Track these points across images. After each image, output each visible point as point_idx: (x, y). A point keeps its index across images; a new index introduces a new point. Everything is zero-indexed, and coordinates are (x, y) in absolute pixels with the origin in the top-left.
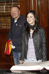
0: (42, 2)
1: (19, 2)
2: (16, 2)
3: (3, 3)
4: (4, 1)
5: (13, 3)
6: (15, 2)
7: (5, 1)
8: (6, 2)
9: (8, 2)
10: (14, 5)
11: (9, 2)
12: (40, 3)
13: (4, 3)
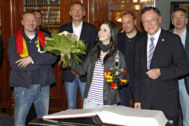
0: (98, 8)
1: (59, 6)
2: (55, 6)
3: (33, 6)
4: (34, 3)
5: (49, 7)
6: (53, 6)
7: (36, 4)
8: (37, 6)
9: (40, 6)
10: (50, 10)
11: (43, 6)
12: (93, 9)
13: (35, 6)
